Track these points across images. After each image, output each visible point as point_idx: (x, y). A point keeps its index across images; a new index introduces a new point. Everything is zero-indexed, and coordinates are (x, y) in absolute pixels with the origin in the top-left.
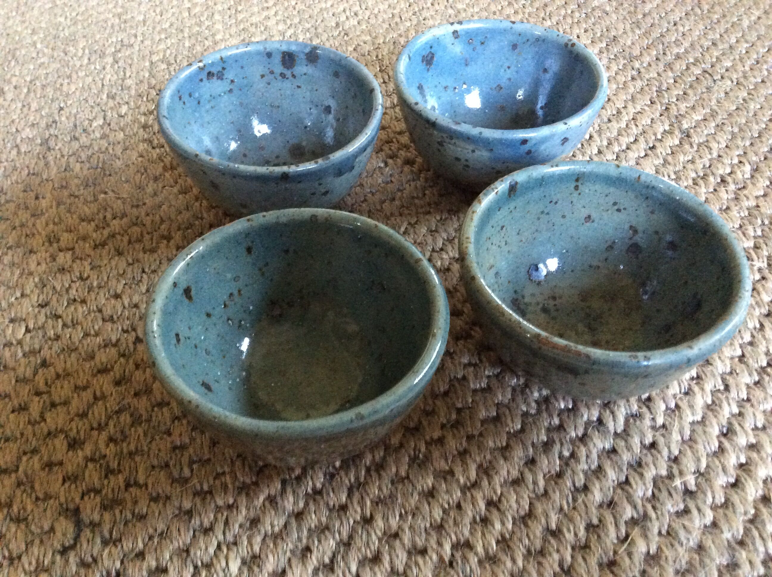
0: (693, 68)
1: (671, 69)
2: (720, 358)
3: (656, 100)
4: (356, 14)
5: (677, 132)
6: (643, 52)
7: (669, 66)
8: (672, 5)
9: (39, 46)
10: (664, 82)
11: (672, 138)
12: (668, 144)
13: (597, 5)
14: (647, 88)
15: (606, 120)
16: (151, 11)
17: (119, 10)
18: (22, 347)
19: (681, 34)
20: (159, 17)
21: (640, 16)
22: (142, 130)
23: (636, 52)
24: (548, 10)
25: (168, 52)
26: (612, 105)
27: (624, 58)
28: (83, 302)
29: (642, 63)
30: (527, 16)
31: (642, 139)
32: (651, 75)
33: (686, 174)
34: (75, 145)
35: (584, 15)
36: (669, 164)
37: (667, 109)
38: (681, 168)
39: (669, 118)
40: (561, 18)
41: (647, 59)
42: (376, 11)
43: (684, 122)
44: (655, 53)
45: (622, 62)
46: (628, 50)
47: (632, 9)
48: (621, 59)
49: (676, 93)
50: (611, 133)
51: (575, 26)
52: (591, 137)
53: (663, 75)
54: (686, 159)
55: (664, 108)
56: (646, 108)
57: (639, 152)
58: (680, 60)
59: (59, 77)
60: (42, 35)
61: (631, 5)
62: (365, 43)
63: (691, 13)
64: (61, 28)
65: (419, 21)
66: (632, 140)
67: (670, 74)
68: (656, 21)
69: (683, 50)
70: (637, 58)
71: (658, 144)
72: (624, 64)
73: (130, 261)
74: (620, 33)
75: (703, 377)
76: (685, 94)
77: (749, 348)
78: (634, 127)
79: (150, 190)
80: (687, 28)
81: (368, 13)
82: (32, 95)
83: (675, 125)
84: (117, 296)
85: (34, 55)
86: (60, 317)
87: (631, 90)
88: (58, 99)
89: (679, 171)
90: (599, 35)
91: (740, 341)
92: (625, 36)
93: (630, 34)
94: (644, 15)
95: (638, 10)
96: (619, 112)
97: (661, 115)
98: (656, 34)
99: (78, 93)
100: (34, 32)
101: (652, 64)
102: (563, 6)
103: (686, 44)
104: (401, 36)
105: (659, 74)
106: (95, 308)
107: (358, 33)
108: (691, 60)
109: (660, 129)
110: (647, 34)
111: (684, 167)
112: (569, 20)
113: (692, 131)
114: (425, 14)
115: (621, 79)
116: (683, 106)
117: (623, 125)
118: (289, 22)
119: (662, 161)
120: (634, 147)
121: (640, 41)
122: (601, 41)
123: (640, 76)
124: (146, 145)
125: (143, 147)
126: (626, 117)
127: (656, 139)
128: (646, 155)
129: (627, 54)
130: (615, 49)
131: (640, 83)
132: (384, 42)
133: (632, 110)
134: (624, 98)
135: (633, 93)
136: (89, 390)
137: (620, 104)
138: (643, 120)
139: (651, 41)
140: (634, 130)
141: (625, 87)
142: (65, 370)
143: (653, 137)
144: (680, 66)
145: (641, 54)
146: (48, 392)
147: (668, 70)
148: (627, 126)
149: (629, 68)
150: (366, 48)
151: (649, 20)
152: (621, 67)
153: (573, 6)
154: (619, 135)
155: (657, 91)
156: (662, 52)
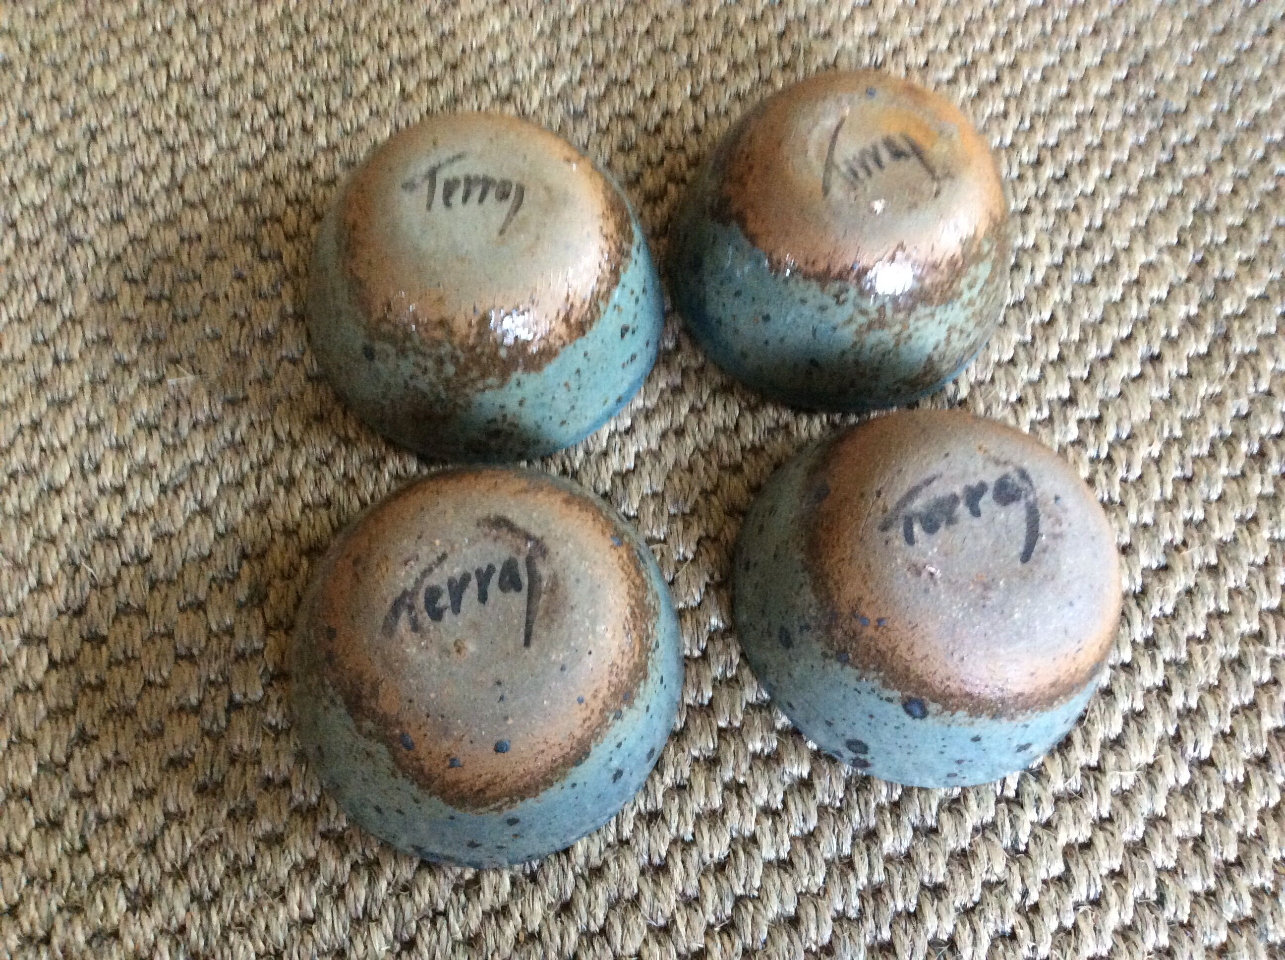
0: (1275, 155)
1: (1235, 156)
2: (1164, 841)
3: (1189, 236)
5: (1208, 325)
6: (1193, 102)
7: (1232, 147)
10: (1213, 190)
11: (1197, 339)
12: (1185, 354)
14: (1178, 203)
15: (1088, 276)
18: (44, 699)
22: (241, 209)
23: (1178, 103)
26: (1107, 241)
27: (1154, 117)
28: (143, 612)
29: (1183, 135)
32: (1194, 169)
33: (1202, 429)
34: (121, 236)
37: (1203, 262)
38: (1197, 413)
39: (1202, 286)
41: (1195, 121)
43: (1227, 301)
44: (1214, 106)
45: (1149, 125)
46: (1164, 94)
48: (1147, 120)
49: (1230, 220)
50: (1091, 312)
51: (1078, 15)
52: (1053, 317)
53: (1216, 171)
54: (1210, 391)
55: (1198, 258)
56: (1167, 258)
57: (1131, 367)
58: (1256, 133)
62: (670, 15)
66: (1125, 333)
67: (1230, 170)
69: (1268, 107)
70: (1177, 118)
71: (1168, 352)
72: (1150, 133)
73: (222, 529)
74: (1160, 43)
75: (1130, 876)
76: (1245, 226)
77: (1216, 825)
78: (1134, 304)
79: (255, 365)
82: (35, 91)
83: (1210, 306)
84: (199, 607)
86: (104, 640)
87: (1149, 204)
88: (84, 108)
89: (1191, 420)
90: (1118, 45)
91: (1205, 808)
92: (1167, 54)
96: (1114, 261)
97: (1188, 280)
98: (1226, 56)
99: (122, 97)
101: (1202, 139)
105: (1208, 169)
106: (162, 630)
108: (1278, 136)
109: (1182, 310)
110: (1210, 51)
111: (1202, 413)
113: (1236, 324)
115: (1138, 171)
116: (1233, 261)
117: (1117, 296)
119: (1166, 393)
120: (1124, 352)
121: (1192, 71)
122: (1119, 64)
123: (1172, 170)
124: (248, 251)
125: (244, 254)
126: (1126, 275)
127: (1167, 336)
128: (1141, 376)
129: (1160, 105)
130: (1141, 89)
131: (1170, 187)
132: (707, 17)
133: (1141, 258)
134: (1133, 223)
135: (1152, 211)
136: (156, 800)
137: (1120, 240)
138: (1155, 288)
139: (1213, 73)
140: (1133, 311)
141: (1137, 199)
142: (116, 753)
143: (1163, 333)
144: (1253, 150)
145: (1187, 110)
146: (92, 795)
147: (1229, 158)
148: (1123, 299)
149: (1158, 145)
150: (673, 28)
151: (1222, 15)
152: (1142, 140)
154: (1103, 320)
155: (1195, 212)
156: (1226, 108)
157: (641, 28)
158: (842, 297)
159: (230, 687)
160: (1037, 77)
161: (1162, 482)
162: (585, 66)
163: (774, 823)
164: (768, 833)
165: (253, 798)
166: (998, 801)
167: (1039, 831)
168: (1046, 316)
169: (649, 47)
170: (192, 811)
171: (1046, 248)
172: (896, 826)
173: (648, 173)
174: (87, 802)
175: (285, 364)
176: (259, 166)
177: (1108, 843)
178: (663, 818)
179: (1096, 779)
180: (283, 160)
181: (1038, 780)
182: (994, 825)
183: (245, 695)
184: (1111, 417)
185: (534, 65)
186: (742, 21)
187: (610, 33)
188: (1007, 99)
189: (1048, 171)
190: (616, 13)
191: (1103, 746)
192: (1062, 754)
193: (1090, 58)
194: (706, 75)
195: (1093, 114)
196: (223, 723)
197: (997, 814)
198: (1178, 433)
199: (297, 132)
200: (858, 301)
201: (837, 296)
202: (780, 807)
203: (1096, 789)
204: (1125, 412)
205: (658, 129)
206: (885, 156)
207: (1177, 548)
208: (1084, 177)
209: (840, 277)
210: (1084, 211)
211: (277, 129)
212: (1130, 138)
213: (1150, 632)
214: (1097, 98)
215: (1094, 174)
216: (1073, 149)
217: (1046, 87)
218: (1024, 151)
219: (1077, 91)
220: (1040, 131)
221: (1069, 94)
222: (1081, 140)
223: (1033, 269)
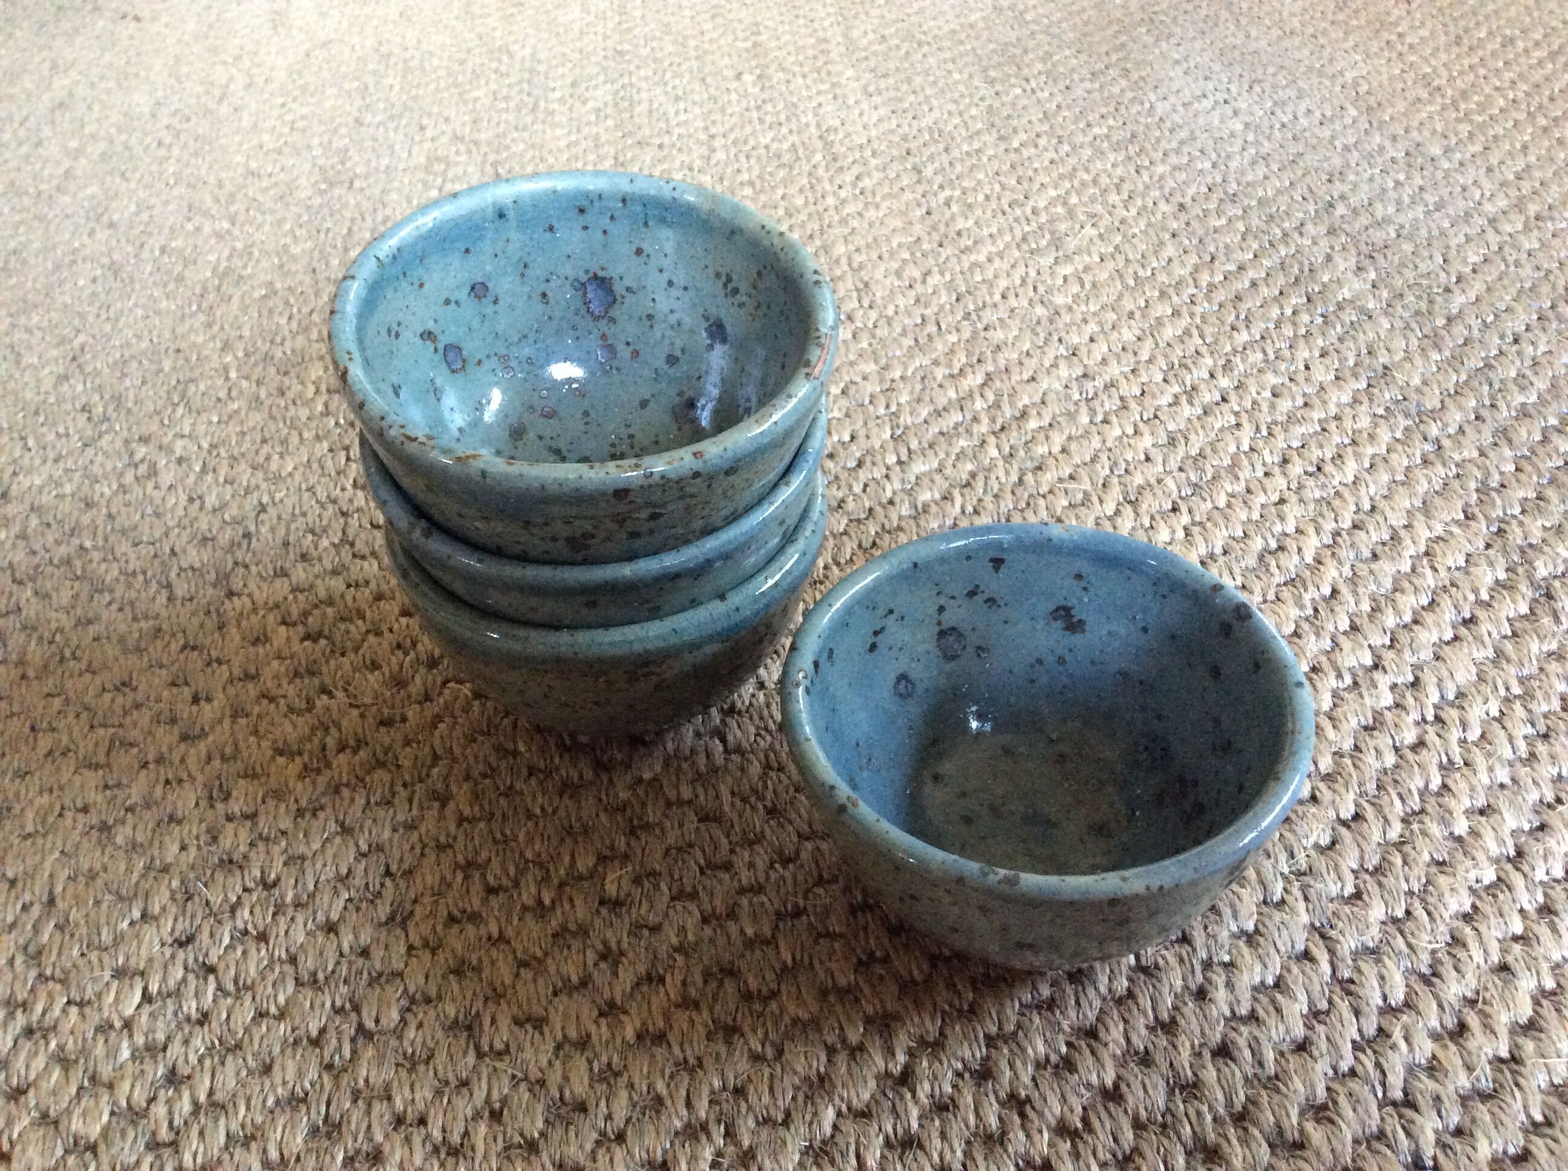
0: (1555, 437)
1: (1510, 441)
3: (1476, 510)
4: (850, 318)
5: (1524, 587)
6: (1447, 400)
7: (1504, 434)
8: (1508, 298)
9: (233, 375)
10: (1492, 469)
11: (1514, 601)
12: (1503, 615)
13: (1348, 296)
14: (1456, 484)
15: (1367, 554)
18: (131, 1036)
19: (1528, 362)
21: (1440, 322)
23: (1432, 402)
24: (1243, 307)
26: (1381, 520)
27: (1407, 415)
28: (263, 937)
29: (1446, 425)
30: (1198, 319)
31: (1446, 603)
32: (1466, 454)
33: (1545, 685)
34: (282, 587)
35: (1319, 320)
36: (1508, 661)
37: (1501, 532)
38: (1535, 670)
39: (1505, 552)
40: (1272, 326)
41: (1455, 417)
42: (891, 309)
43: (1540, 564)
44: (1473, 403)
45: (1403, 422)
46: (1414, 396)
47: (1423, 305)
48: (1400, 418)
49: (1521, 494)
50: (1379, 585)
51: (1301, 343)
52: (1335, 592)
53: (1492, 454)
54: (1545, 649)
55: (1494, 529)
56: (1456, 530)
57: (1441, 631)
58: (1527, 420)
59: (264, 441)
60: (240, 354)
61: (1419, 298)
62: (865, 378)
63: (1550, 314)
64: (278, 340)
65: (975, 333)
66: (1425, 601)
67: (1508, 453)
68: (1476, 333)
69: (1533, 398)
70: (1434, 415)
71: (1481, 614)
72: (1406, 429)
73: (364, 847)
74: (1397, 358)
76: (1539, 498)
78: (1428, 572)
79: (416, 687)
80: (1542, 348)
81: (873, 315)
82: (209, 478)
83: (1520, 570)
84: (331, 928)
85: (223, 394)
86: (211, 970)
87: (1422, 487)
88: (258, 487)
89: (1530, 677)
90: (1351, 363)
92: (1408, 366)
93: (1418, 361)
94: (1449, 320)
95: (1437, 308)
96: (1395, 537)
97: (1488, 546)
98: (1474, 362)
99: (298, 477)
100: (226, 347)
101: (1467, 429)
102: (1275, 299)
103: (1542, 384)
104: (936, 363)
105: (1482, 454)
106: (284, 956)
107: (852, 357)
108: (1553, 421)
109: (1486, 576)
110: (1456, 360)
111: (1541, 669)
112: (1288, 331)
113: (1557, 584)
114: (989, 316)
115: (1401, 461)
116: (1536, 528)
117: (1406, 567)
119: (1491, 653)
120: (1429, 618)
121: (1439, 377)
122: (1356, 376)
123: (1441, 457)
126: (1411, 549)
127: (1477, 600)
128: (1456, 639)
129: (1412, 406)
130: (1387, 394)
131: (1440, 470)
132: (902, 378)
133: (1424, 533)
134: (1407, 504)
135: (1427, 493)
136: (254, 1146)
137: (1398, 520)
138: (1449, 557)
139: (1464, 377)
140: (1429, 580)
141: (1408, 481)
142: (211, 1093)
143: (1472, 597)
144: (1528, 434)
145: (1443, 407)
146: (174, 1144)
147: (1503, 443)
148: (1414, 571)
149: (1417, 437)
150: (868, 388)
151: (1459, 331)
152: (1399, 435)
153: (1296, 299)
154: (1395, 590)
155: (1477, 490)
156: (1487, 402)
159: (359, 1013)
160: (1267, 394)
161: (1511, 739)
163: (1074, 1145)
164: (1066, 1157)
165: (379, 1138)
166: (1380, 1107)
167: (1450, 1140)
168: (1327, 591)
170: (298, 1159)
171: (1311, 530)
172: (1245, 1141)
174: (166, 1152)
177: (1552, 1153)
178: (921, 1146)
179: (1513, 1072)
181: (1431, 1076)
182: (1381, 1136)
183: (377, 1021)
184: (1429, 680)
186: (940, 378)
188: (1237, 414)
189: (1297, 468)
191: (1512, 1032)
192: (1457, 1044)
193: (1322, 374)
195: (1337, 418)
196: (347, 1053)
197: (1382, 1119)
198: (1517, 690)
202: (1079, 1125)
203: (1517, 1085)
204: (1445, 673)
207: (1549, 806)
208: (1340, 469)
210: (1348, 496)
212: (1385, 436)
213: (1541, 899)
214: (1338, 405)
215: (1351, 468)
216: (1321, 447)
217: (1278, 401)
218: (1266, 453)
219: (1316, 401)
220: (1281, 437)
221: (1306, 404)
222: (1329, 440)
223: (1300, 550)
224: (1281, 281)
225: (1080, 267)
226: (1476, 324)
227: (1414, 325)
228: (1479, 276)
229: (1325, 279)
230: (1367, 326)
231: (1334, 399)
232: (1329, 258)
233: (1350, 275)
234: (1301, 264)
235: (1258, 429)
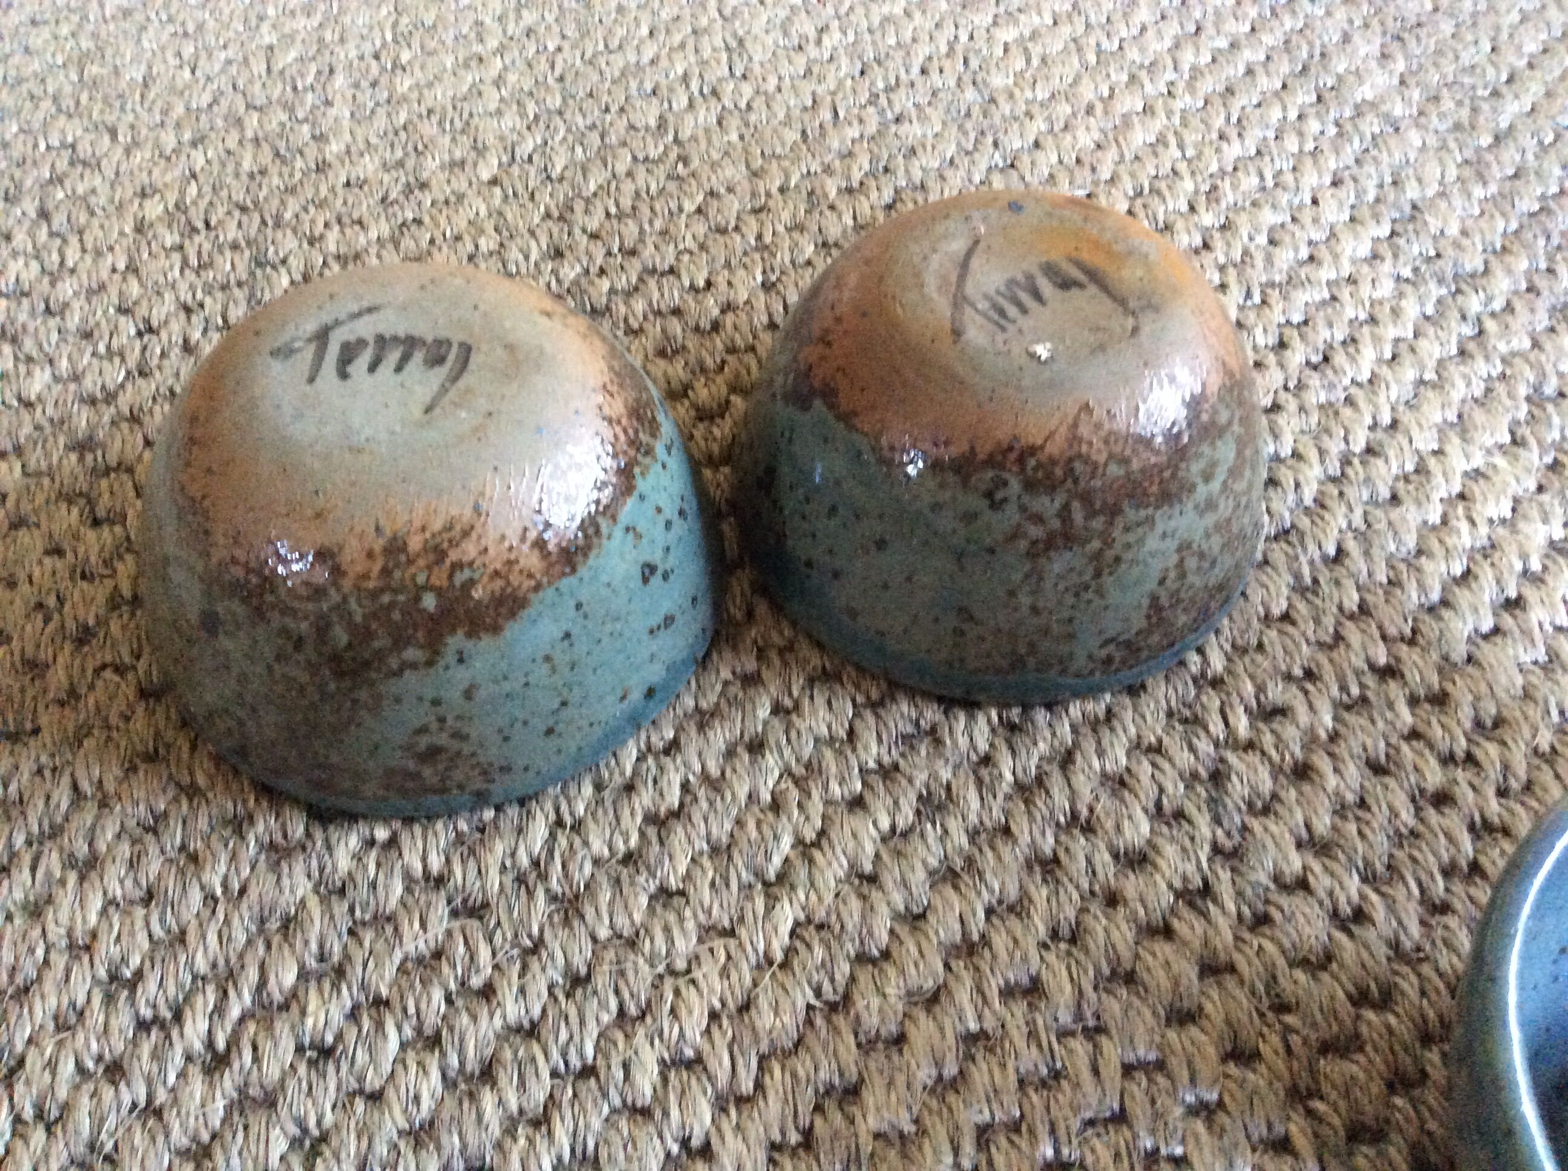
3: (1527, 431)
6: (1492, 259)
10: (1549, 368)
13: (1369, 97)
15: (1385, 493)
16: (169, 55)
17: (86, 44)
20: (187, 73)
21: (1486, 140)
22: (73, 457)
23: (1473, 262)
24: (1237, 104)
25: (193, 190)
26: (1405, 443)
27: (1441, 281)
29: (1490, 299)
30: (1176, 120)
31: (1486, 575)
32: (1515, 344)
35: (1332, 131)
40: (1271, 134)
41: (1502, 286)
42: (772, 82)
44: (1525, 265)
45: (1436, 291)
46: (1449, 252)
47: (1465, 113)
48: (1432, 285)
50: (1399, 542)
51: (1308, 164)
52: (1340, 551)
53: (1548, 346)
55: (1548, 459)
56: (1500, 461)
57: (1478, 618)
61: (1460, 103)
62: (730, 190)
65: (884, 125)
66: (1458, 570)
68: (1530, 159)
70: (1474, 281)
71: (1531, 594)
72: (1439, 301)
74: (1430, 192)
78: (1464, 526)
79: (58, 677)
81: (747, 90)
87: (1458, 392)
90: (1371, 197)
92: (1443, 205)
93: (1458, 201)
94: (1497, 138)
95: (1481, 119)
96: (1421, 469)
97: (1540, 489)
98: (1528, 204)
101: (1518, 305)
102: (1276, 94)
104: (828, 170)
105: (1536, 344)
107: (716, 157)
109: (1538, 536)
110: (1503, 201)
112: (1292, 144)
114: (903, 101)
115: (1431, 350)
117: (1435, 518)
118: (531, 108)
119: (1541, 655)
120: (1462, 597)
121: (1483, 223)
122: (1377, 218)
123: (1483, 346)
124: (75, 511)
125: (70, 517)
126: (1442, 488)
127: (1525, 572)
128: (1496, 631)
129: (1447, 267)
130: (1416, 248)
131: (1482, 368)
132: (782, 190)
133: (1459, 463)
134: (1438, 418)
135: (1464, 401)
137: (1426, 442)
138: (1491, 503)
139: (1514, 226)
140: (1464, 537)
141: (1439, 384)
143: (1519, 566)
145: (1487, 271)
148: (1445, 521)
149: (1454, 316)
150: (733, 206)
151: (1510, 156)
152: (1430, 310)
153: (1304, 97)
154: (1420, 552)
155: (1528, 399)
156: (1543, 265)
157: (689, 207)
158: (999, 495)
160: (1262, 239)
162: (609, 253)
168: (1330, 550)
169: (700, 228)
171: (1313, 455)
173: (699, 384)
175: (108, 674)
176: (110, 397)
180: (147, 387)
184: (1461, 693)
185: (534, 256)
186: (833, 193)
187: (645, 211)
188: (1222, 269)
189: (1297, 356)
190: (653, 188)
193: (1333, 212)
194: (783, 257)
195: (1351, 280)
199: (176, 352)
200: (1026, 499)
201: (989, 495)
204: (1483, 686)
205: (716, 326)
206: (1046, 287)
208: (1353, 359)
209: (991, 462)
210: (1362, 403)
211: (144, 349)
212: (1411, 309)
214: (1353, 262)
215: (1368, 356)
216: (1330, 325)
217: (1277, 251)
218: (1259, 332)
219: (1323, 253)
220: (1278, 306)
221: (1312, 258)
222: (1339, 314)
223: (1297, 485)
224: (1285, 68)
225: (1027, 33)
226: (1531, 145)
227: (1452, 145)
228: (1538, 73)
229: (1341, 69)
230: (1393, 142)
231: (1348, 252)
232: (1346, 39)
233: (1373, 64)
234: (1311, 44)
235: (1248, 295)
